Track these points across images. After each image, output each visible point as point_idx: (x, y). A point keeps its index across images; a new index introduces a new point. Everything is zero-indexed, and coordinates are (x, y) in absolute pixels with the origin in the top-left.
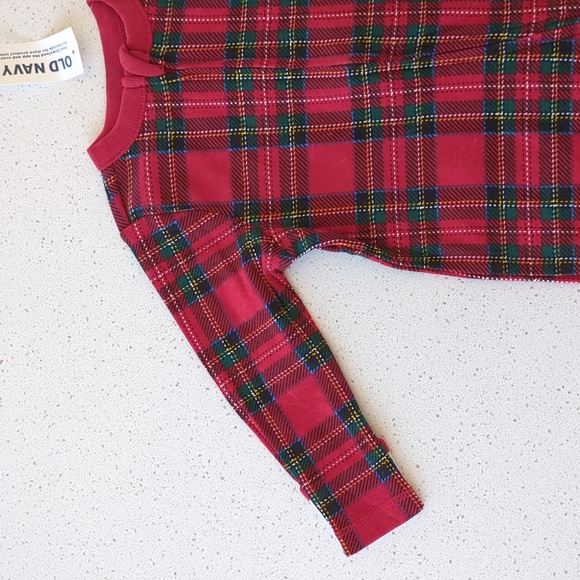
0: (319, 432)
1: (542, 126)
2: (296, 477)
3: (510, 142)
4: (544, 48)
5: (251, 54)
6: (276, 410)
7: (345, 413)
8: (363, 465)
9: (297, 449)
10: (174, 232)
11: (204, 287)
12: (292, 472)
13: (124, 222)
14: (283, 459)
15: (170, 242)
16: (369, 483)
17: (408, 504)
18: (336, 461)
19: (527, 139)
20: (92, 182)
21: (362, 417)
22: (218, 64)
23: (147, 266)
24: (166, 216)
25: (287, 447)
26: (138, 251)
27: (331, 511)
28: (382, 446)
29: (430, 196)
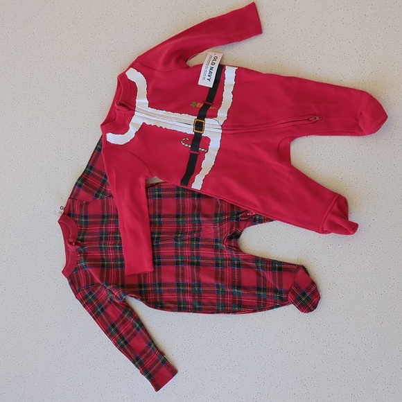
0: (144, 352)
1: (192, 264)
2: (138, 368)
3: (183, 269)
4: (192, 239)
5: (107, 239)
6: (130, 347)
7: (150, 345)
8: (157, 361)
9: (137, 359)
10: (90, 293)
11: (102, 310)
12: (137, 366)
13: (76, 293)
14: (134, 363)
15: (90, 297)
16: (159, 367)
17: (173, 372)
18: (149, 362)
19: (188, 268)
20: (65, 281)
21: (155, 345)
22: (97, 242)
23: (84, 306)
24: (87, 288)
25: (134, 358)
26: (81, 302)
27: (149, 378)
28: (162, 354)
29: (160, 285)
